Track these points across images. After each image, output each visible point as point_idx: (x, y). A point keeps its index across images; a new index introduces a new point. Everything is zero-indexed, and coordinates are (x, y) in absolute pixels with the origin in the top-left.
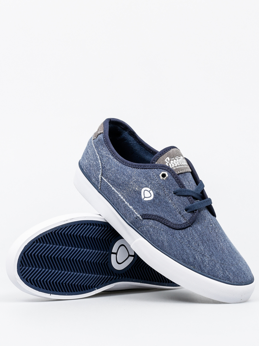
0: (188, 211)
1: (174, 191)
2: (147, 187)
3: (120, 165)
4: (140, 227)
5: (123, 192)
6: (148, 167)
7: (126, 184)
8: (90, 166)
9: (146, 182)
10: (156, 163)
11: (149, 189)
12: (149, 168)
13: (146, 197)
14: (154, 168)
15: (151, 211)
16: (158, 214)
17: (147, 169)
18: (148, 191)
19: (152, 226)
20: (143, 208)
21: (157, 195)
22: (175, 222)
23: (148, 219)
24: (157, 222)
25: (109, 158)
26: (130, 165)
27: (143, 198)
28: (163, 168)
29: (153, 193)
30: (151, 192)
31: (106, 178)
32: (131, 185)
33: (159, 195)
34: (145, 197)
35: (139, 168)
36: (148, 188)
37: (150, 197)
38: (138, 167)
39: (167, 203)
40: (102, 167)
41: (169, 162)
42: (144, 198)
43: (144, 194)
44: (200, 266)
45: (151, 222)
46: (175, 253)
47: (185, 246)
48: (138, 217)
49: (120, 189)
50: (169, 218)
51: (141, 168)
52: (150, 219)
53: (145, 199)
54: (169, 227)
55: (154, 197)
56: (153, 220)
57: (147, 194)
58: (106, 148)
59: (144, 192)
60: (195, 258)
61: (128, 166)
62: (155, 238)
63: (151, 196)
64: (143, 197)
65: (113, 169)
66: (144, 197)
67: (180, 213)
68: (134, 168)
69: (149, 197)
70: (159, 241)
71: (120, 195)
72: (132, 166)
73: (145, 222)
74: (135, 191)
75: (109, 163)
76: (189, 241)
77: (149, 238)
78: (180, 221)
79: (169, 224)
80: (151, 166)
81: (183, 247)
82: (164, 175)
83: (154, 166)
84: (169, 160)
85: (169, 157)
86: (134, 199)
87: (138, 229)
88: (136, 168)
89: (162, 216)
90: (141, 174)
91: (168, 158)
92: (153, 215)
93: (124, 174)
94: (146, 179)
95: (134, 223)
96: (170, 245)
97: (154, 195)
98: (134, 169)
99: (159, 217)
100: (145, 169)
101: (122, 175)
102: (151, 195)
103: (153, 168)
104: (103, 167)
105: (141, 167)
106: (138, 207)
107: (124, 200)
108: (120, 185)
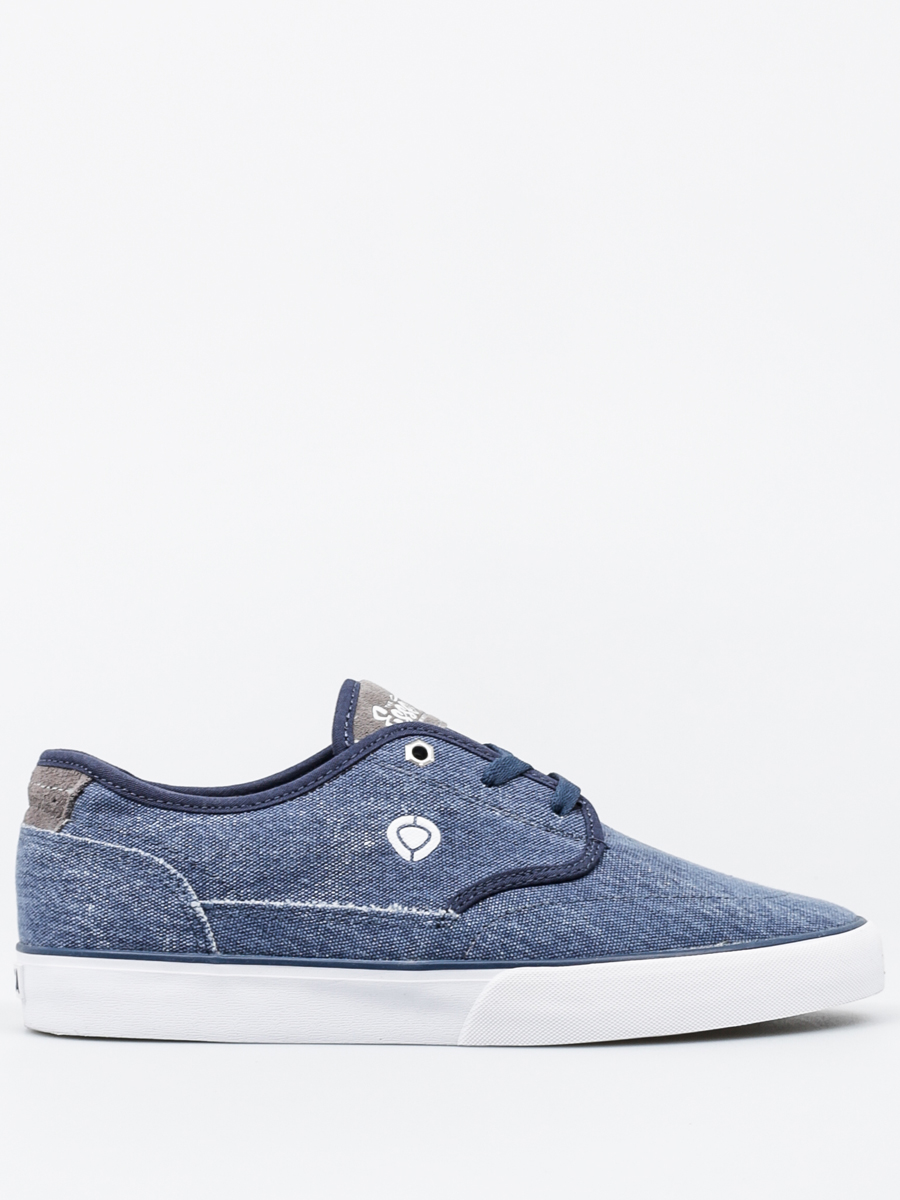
0: (565, 811)
1: (482, 780)
2: (396, 816)
3: (246, 818)
4: (469, 946)
5: (323, 888)
6: (351, 762)
7: (319, 857)
8: (125, 907)
9: (383, 805)
10: (356, 741)
11: (409, 819)
12: (355, 760)
13: (417, 849)
14: (372, 752)
15: (467, 877)
16: (493, 870)
17: (350, 768)
18: (410, 826)
19: (507, 913)
20: (436, 882)
21: (446, 821)
22: (561, 860)
23: (476, 903)
24: (513, 894)
25: (188, 827)
26: (282, 796)
27: (408, 859)
28: (399, 734)
29: (428, 821)
30: (421, 821)
31: (222, 895)
32: (342, 843)
33: (452, 813)
34: (413, 851)
35: (321, 785)
36: (402, 817)
37: (428, 840)
38: (320, 782)
39: (491, 822)
40: (182, 870)
41: (390, 717)
42: (412, 856)
43: (403, 843)
44: (736, 928)
45: (495, 905)
46: (643, 937)
47: (649, 904)
48: (443, 919)
49: (306, 886)
50: (535, 861)
51: (328, 781)
52: (483, 899)
53: (419, 855)
54: (557, 882)
55: (442, 830)
56: (492, 895)
57: (414, 837)
58: (145, 811)
59: (400, 838)
60: (706, 917)
61: (279, 804)
62: (545, 939)
63: (430, 835)
64: (405, 854)
65: (234, 846)
66: (409, 853)
67: (549, 829)
68: (301, 795)
69: (425, 843)
70: (566, 940)
71: (322, 905)
72: (294, 794)
73: (473, 917)
74: (366, 855)
75: (201, 838)
76: (644, 886)
77: (526, 955)
78: (571, 850)
79: (553, 874)
80: (358, 753)
81: (647, 909)
82: (420, 753)
83: (370, 746)
84: (385, 712)
85: (378, 704)
86: (381, 879)
87: (464, 957)
88: (312, 790)
89: (512, 866)
90: (346, 792)
91: (376, 708)
92: (484, 882)
93: (287, 832)
94: (376, 794)
95: (440, 946)
96: (608, 927)
97: (437, 824)
98: (307, 798)
99: (504, 874)
100: (343, 772)
101: (283, 838)
102: (428, 832)
103: (368, 754)
104: (190, 869)
105: (326, 778)
106: (415, 894)
107: (350, 906)
108: (296, 876)
